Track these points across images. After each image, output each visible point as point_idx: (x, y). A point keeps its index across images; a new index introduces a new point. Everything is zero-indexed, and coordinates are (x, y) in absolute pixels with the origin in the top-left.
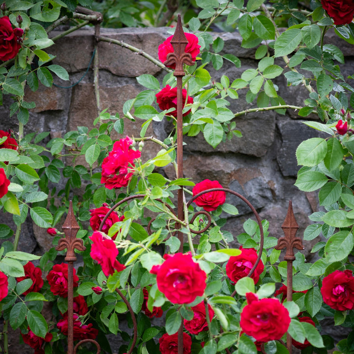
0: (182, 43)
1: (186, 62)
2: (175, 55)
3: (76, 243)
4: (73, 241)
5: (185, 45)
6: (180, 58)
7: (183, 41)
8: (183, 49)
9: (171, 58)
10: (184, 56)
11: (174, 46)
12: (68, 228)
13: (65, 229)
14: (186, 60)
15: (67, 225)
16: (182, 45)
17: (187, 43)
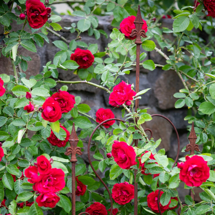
0: (140, 23)
1: (142, 35)
2: (137, 30)
3: (77, 150)
4: (75, 149)
5: (142, 24)
6: (139, 32)
7: (141, 22)
8: (141, 27)
9: (135, 32)
10: (142, 31)
11: (136, 24)
12: (72, 140)
13: (71, 141)
14: (142, 34)
15: (71, 139)
16: (140, 24)
17: (143, 23)
